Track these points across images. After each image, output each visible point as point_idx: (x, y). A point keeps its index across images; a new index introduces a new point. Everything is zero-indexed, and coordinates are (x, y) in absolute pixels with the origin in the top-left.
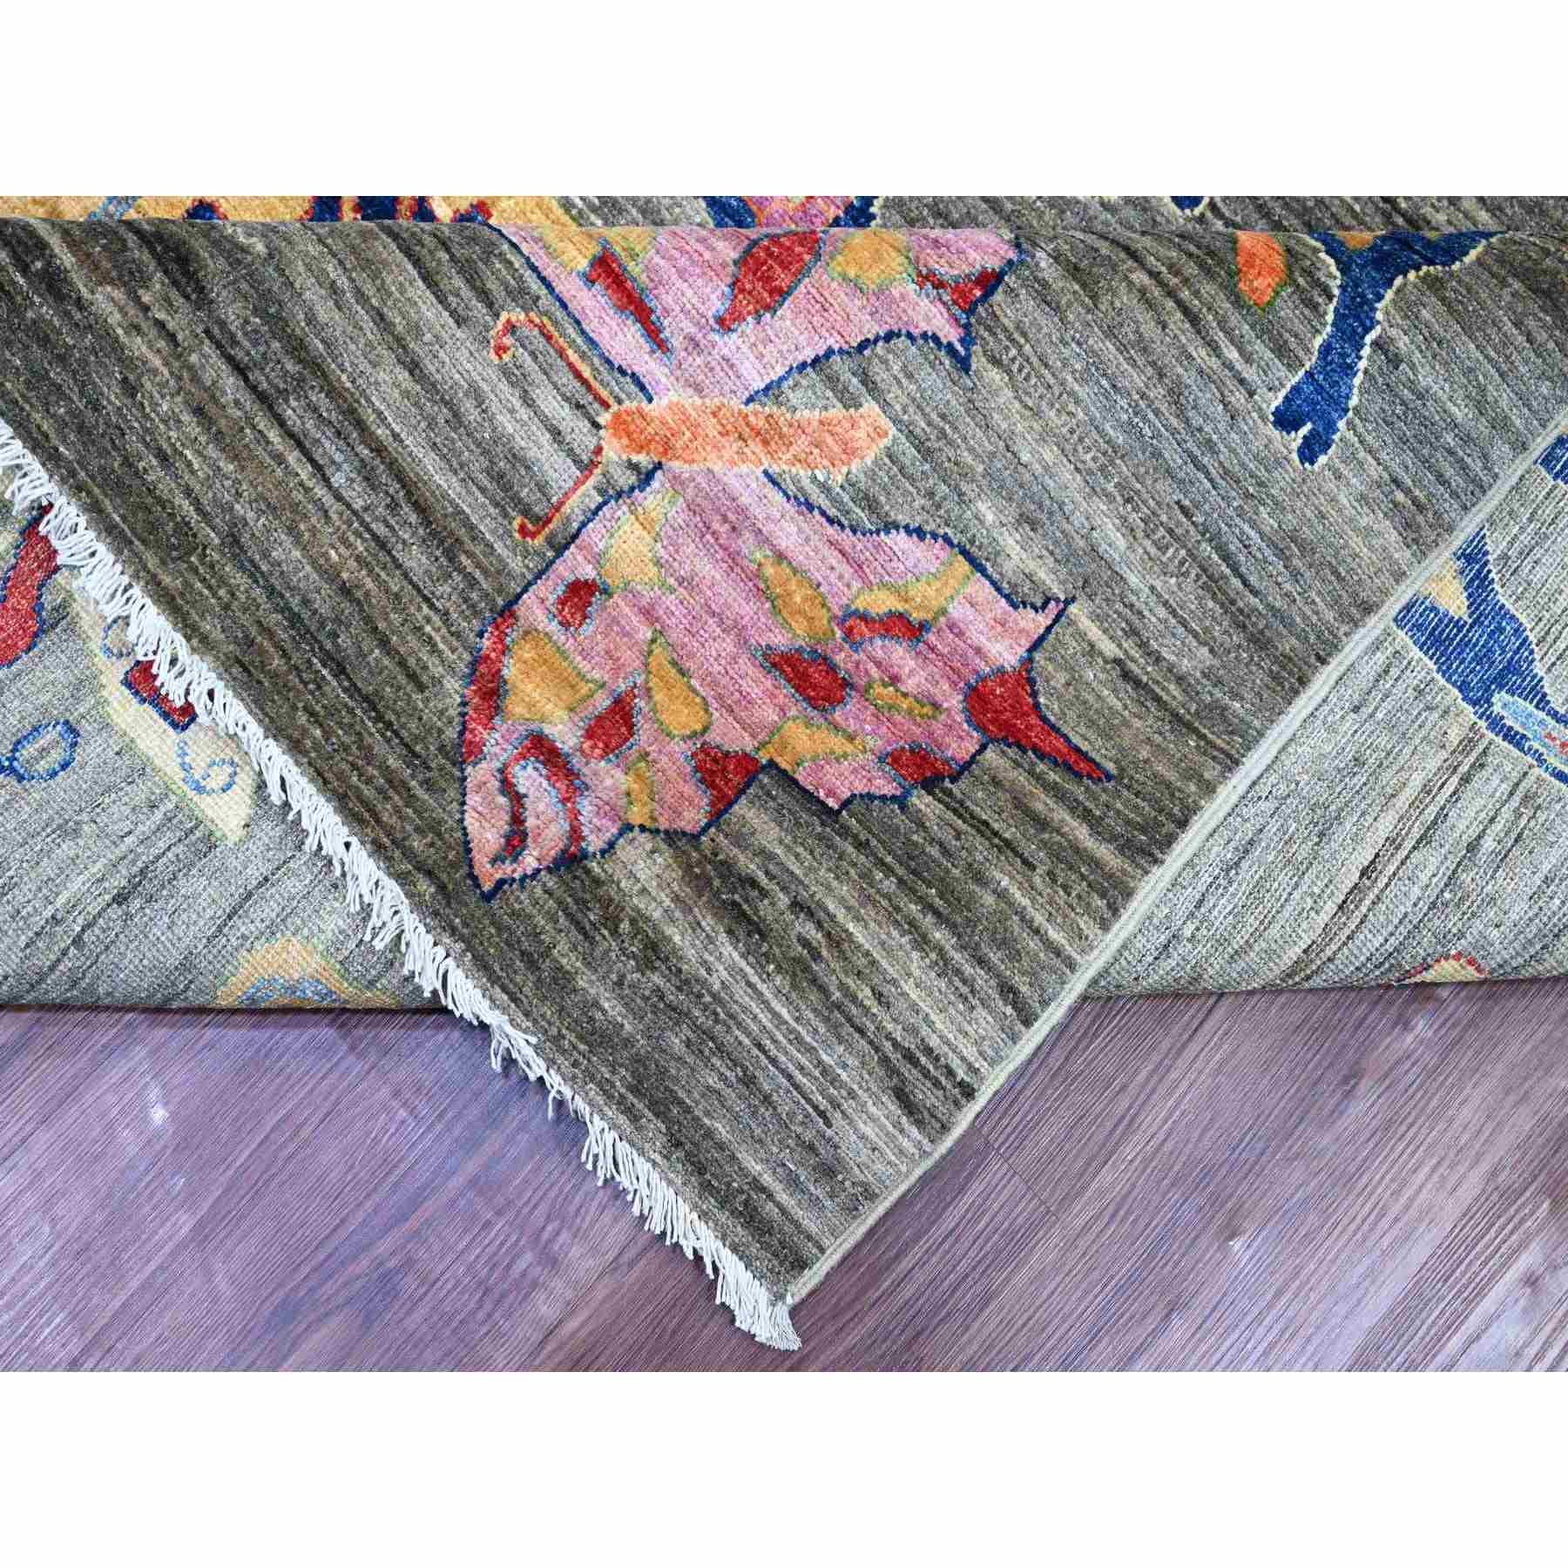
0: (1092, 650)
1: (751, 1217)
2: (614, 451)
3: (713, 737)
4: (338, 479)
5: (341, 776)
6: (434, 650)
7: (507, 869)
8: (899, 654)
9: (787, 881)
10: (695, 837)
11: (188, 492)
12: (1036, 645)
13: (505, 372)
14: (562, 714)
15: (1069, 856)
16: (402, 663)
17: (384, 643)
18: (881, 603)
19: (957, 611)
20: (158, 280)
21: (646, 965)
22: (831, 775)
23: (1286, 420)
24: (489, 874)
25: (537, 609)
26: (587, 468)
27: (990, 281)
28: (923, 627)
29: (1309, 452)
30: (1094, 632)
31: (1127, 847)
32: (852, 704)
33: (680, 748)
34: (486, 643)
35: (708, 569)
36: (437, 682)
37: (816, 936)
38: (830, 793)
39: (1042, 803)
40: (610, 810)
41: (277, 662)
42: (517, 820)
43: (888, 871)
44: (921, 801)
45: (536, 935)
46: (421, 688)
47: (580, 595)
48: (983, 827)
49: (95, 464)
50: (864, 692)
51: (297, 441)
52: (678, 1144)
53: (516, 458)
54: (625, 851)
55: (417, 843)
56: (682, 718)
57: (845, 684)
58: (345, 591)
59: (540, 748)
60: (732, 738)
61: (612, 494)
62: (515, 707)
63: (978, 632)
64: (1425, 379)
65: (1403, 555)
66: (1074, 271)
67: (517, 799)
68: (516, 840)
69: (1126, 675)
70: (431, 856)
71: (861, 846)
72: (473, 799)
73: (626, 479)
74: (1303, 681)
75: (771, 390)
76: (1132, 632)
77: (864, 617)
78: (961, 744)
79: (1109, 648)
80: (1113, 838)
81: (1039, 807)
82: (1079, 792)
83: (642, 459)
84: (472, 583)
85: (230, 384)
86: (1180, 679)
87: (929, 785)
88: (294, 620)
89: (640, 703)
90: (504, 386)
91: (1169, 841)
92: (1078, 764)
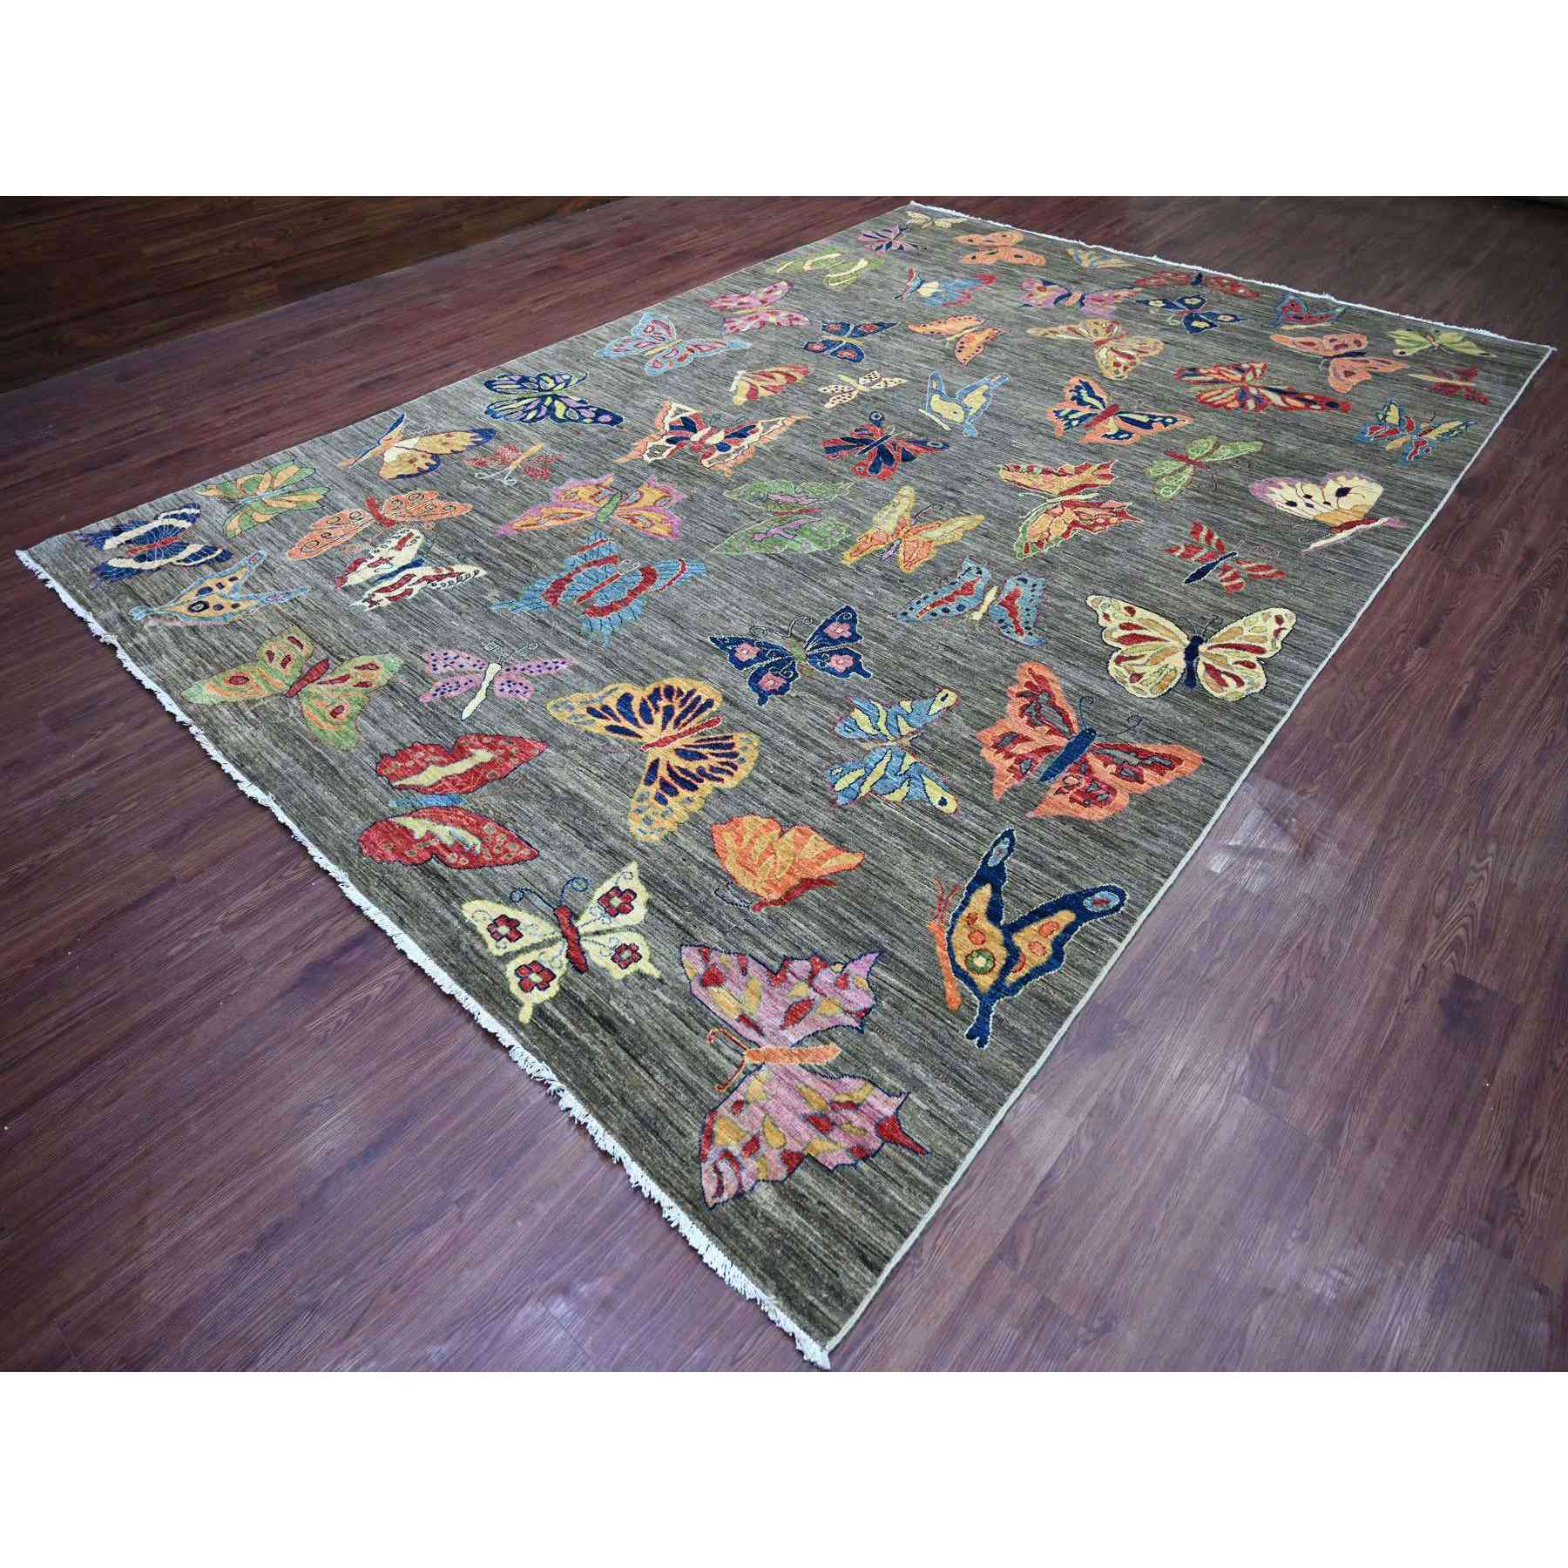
0: (919, 1108)
1: (812, 1319)
2: (748, 1061)
3: (787, 1147)
4: (657, 1077)
5: (658, 1172)
6: (688, 1123)
7: (717, 1200)
8: (851, 1115)
9: (815, 1195)
10: (782, 1183)
11: (608, 1087)
12: (899, 1107)
13: (712, 1045)
14: (734, 1142)
15: (914, 1182)
16: (678, 1129)
17: (671, 1123)
18: (844, 1099)
19: (870, 1099)
20: (601, 1030)
21: (766, 1225)
22: (829, 1157)
23: (971, 1036)
24: (711, 1201)
25: (723, 1110)
26: (739, 1067)
27: (867, 1011)
28: (859, 1105)
29: (981, 1044)
30: (919, 1102)
31: (935, 1179)
32: (836, 1131)
33: (776, 1152)
34: (707, 1120)
35: (783, 1091)
36: (690, 1134)
37: (825, 1210)
38: (830, 1164)
39: (905, 1164)
40: (752, 1175)
41: (637, 1135)
42: (720, 1182)
43: (852, 1190)
44: (862, 1165)
45: (728, 1219)
46: (684, 1136)
47: (739, 1105)
48: (884, 1174)
49: (579, 1082)
50: (840, 1127)
51: (644, 1068)
52: (780, 1289)
53: (716, 1068)
54: (758, 1190)
55: (686, 1192)
56: (776, 1141)
57: (833, 1124)
58: (659, 1109)
59: (727, 1155)
60: (795, 1147)
61: (748, 1073)
62: (718, 1141)
63: (878, 1105)
64: (1012, 1024)
65: (1021, 1070)
66: (894, 1006)
67: (720, 1173)
68: (720, 1189)
69: (931, 1115)
70: (691, 1197)
71: (841, 1182)
72: (705, 1176)
73: (752, 1069)
74: (995, 1112)
75: (799, 1043)
76: (932, 1101)
77: (838, 1103)
78: (875, 1144)
79: (925, 1107)
80: (930, 1176)
81: (903, 1165)
82: (917, 1159)
83: (758, 1062)
84: (701, 1102)
85: (623, 1055)
86: (951, 1115)
87: (865, 1159)
88: (642, 1120)
89: (761, 1138)
90: (712, 1050)
91: (950, 1176)
92: (917, 1149)
